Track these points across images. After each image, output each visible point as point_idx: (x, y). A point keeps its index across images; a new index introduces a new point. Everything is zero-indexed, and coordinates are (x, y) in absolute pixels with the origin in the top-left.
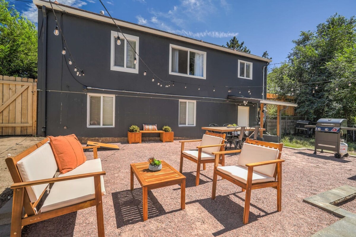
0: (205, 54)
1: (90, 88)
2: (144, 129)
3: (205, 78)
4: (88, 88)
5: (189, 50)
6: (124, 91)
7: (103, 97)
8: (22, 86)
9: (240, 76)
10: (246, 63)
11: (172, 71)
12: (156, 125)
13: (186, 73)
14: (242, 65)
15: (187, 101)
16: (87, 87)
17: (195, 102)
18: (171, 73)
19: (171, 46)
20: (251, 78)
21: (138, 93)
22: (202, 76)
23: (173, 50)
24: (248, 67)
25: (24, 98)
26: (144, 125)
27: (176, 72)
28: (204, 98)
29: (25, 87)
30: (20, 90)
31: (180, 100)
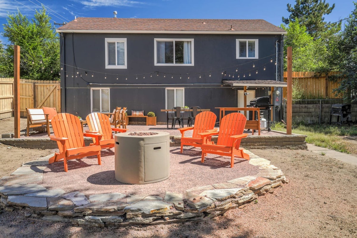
0: (192, 40)
1: (91, 84)
2: (132, 115)
3: (193, 64)
4: (90, 84)
5: (174, 40)
6: (115, 84)
7: (102, 89)
8: (53, 86)
9: (240, 56)
10: (247, 41)
11: (158, 62)
12: (143, 111)
13: (173, 62)
14: (243, 44)
15: (175, 89)
16: (89, 83)
17: (183, 89)
18: (156, 64)
19: (156, 40)
20: (257, 57)
21: (127, 84)
22: (191, 63)
23: (158, 43)
24: (252, 45)
25: (54, 94)
26: (132, 111)
27: (163, 63)
28: (192, 84)
29: (55, 87)
30: (52, 88)
31: (167, 88)
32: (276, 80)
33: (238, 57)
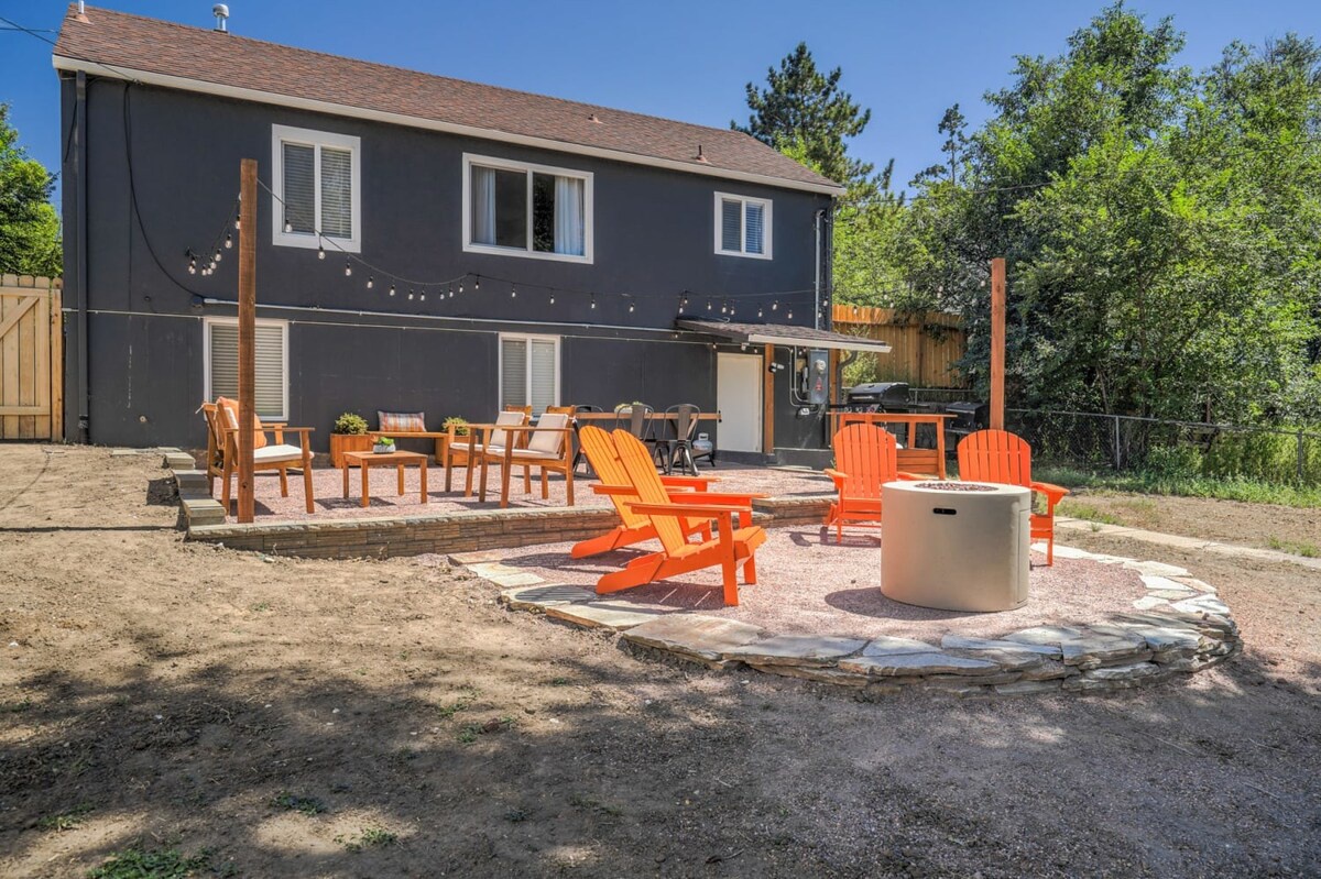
0: (588, 177)
1: (214, 301)
2: (382, 427)
3: (588, 258)
4: (206, 301)
5: (530, 169)
6: (315, 309)
8: (20, 299)
9: (724, 247)
10: (745, 201)
11: (475, 240)
12: (422, 414)
13: (524, 246)
14: (732, 210)
15: (529, 337)
16: (203, 298)
17: (556, 339)
18: (468, 247)
19: (468, 159)
20: (767, 253)
21: (361, 313)
22: (582, 254)
23: (477, 171)
24: (755, 214)
25: (24, 333)
26: (381, 414)
27: (487, 243)
28: (587, 326)
29: (27, 303)
30: (13, 310)
31: (503, 335)
32: (814, 327)
33: (718, 249)
